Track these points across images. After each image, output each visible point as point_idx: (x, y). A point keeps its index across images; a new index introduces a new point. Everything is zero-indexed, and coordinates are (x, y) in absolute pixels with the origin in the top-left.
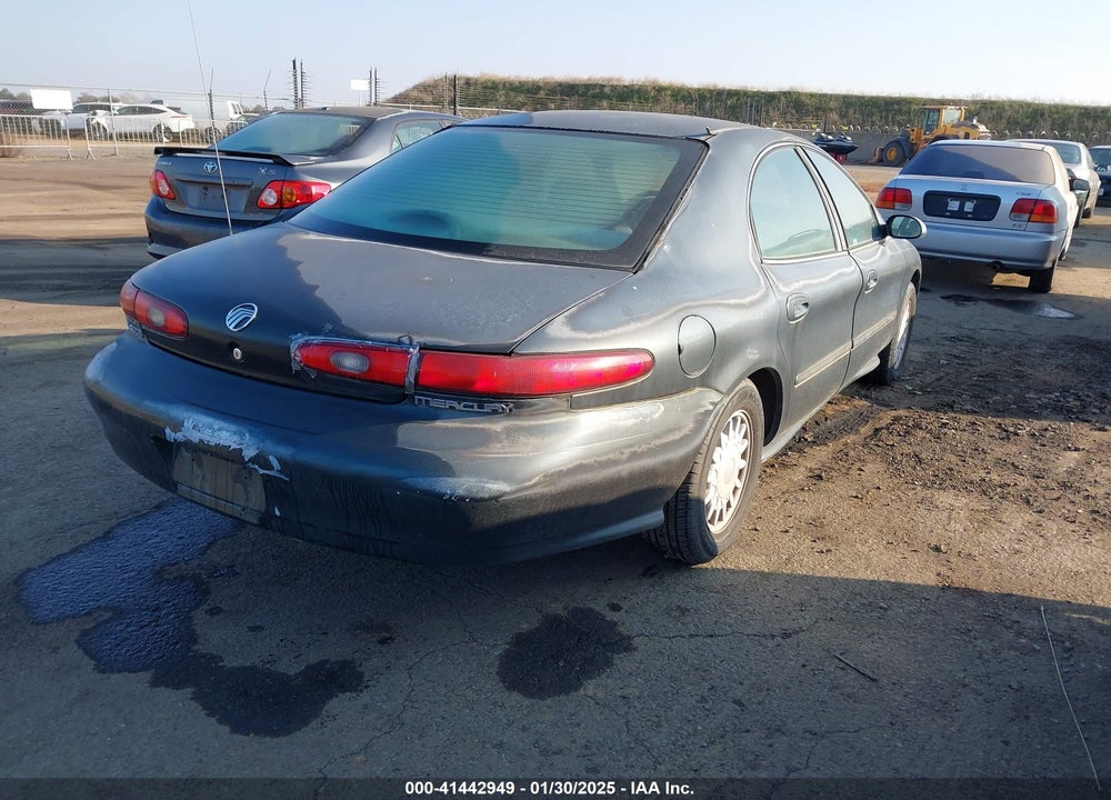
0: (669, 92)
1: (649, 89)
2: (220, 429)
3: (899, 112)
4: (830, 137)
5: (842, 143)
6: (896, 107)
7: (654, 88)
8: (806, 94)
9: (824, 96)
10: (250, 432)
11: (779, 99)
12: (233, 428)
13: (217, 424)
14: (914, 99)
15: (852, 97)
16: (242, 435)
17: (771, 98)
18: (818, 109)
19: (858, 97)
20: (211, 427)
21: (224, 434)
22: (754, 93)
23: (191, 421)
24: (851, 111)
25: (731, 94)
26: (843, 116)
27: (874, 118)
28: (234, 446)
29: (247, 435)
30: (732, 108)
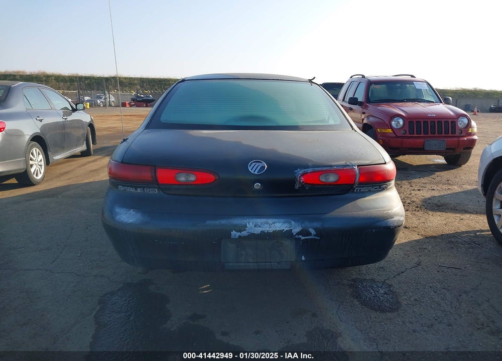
0: (53, 78)
1: (42, 76)
2: (274, 223)
3: (165, 84)
4: (142, 96)
5: (148, 98)
6: (164, 82)
7: (44, 76)
8: (123, 78)
9: (132, 78)
10: (293, 220)
11: (111, 80)
12: (282, 220)
13: (270, 221)
14: (170, 79)
15: (144, 78)
16: (290, 223)
17: (107, 79)
18: (130, 84)
19: (146, 79)
20: (267, 223)
21: (277, 225)
22: (97, 77)
23: (251, 223)
24: (145, 85)
25: (86, 78)
26: (142, 87)
27: (156, 87)
28: (287, 229)
29: (292, 222)
30: (89, 85)
